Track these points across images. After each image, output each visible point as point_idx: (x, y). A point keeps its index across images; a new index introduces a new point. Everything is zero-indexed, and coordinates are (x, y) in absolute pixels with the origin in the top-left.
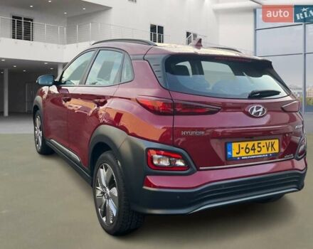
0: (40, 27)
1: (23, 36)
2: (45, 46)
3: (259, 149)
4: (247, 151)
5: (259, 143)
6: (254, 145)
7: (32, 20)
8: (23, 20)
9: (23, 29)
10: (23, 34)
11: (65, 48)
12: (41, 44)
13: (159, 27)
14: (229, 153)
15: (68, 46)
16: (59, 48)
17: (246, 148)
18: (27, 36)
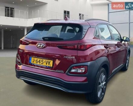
0: (17, 12)
1: (10, 15)
2: (19, 20)
3: (42, 63)
4: (37, 62)
5: (42, 60)
6: (40, 60)
7: (13, 9)
8: (10, 9)
9: (10, 13)
10: (10, 14)
11: (28, 20)
12: (18, 19)
13: (67, 11)
14: (30, 61)
15: (29, 20)
16: (25, 20)
17: (37, 61)
18: (12, 15)
